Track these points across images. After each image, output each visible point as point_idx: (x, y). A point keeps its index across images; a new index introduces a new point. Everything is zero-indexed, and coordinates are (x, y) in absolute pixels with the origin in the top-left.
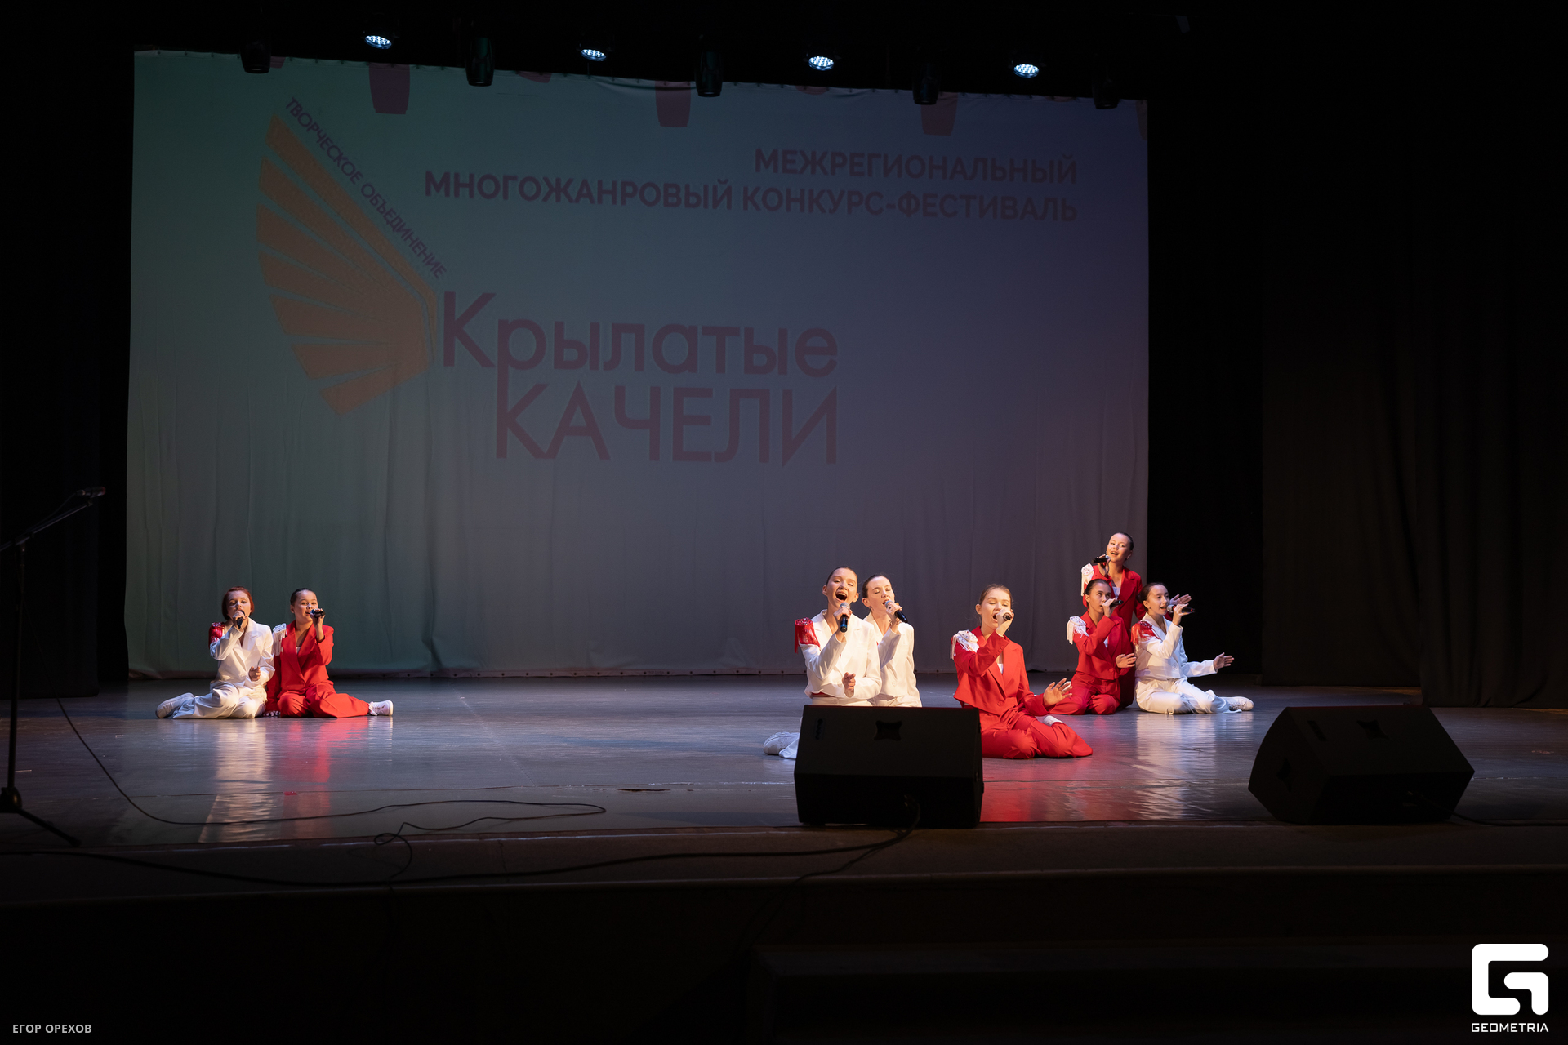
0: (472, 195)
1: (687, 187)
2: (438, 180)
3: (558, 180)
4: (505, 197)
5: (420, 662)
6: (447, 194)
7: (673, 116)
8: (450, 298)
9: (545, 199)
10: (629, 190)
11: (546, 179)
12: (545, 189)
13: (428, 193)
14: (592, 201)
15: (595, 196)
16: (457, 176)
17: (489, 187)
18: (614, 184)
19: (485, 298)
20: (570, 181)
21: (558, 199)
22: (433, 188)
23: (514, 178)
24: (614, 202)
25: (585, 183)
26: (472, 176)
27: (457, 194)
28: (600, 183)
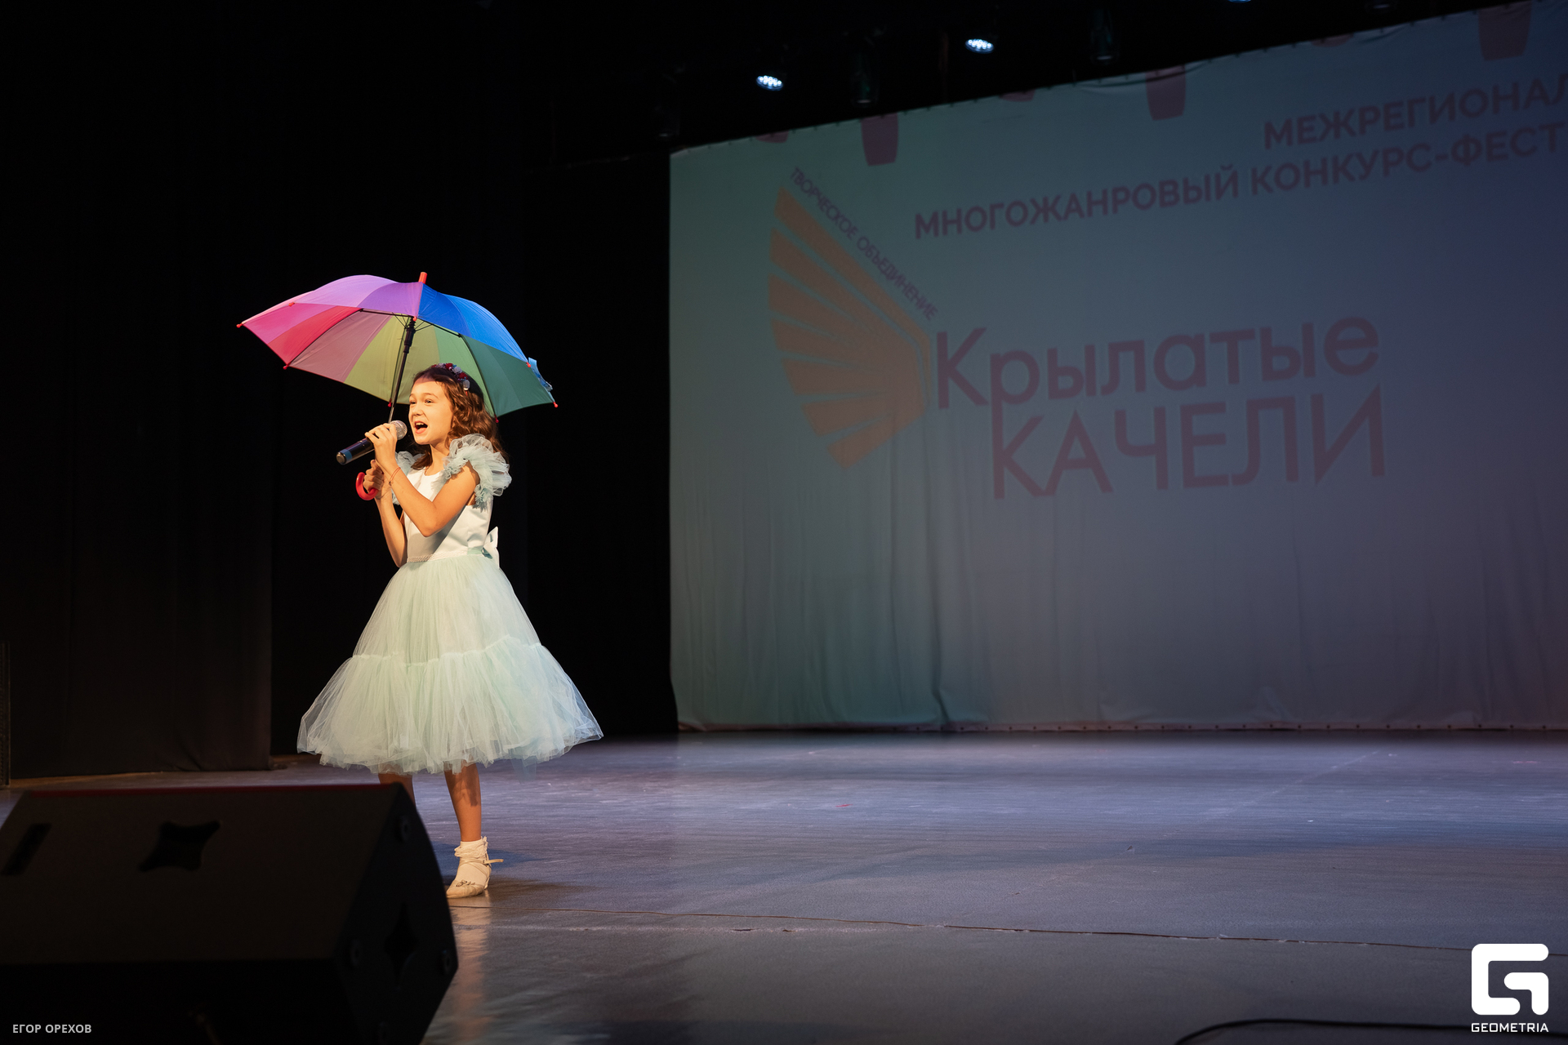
0: (960, 230)
1: (1186, 181)
2: (927, 219)
3: (1045, 200)
4: (993, 226)
5: (927, 716)
6: (936, 234)
7: (1166, 107)
8: (942, 338)
9: (1033, 221)
10: (1121, 196)
11: (1033, 202)
12: (1032, 210)
13: (918, 235)
14: (1082, 215)
15: (1085, 209)
16: (945, 214)
17: (976, 219)
18: (1105, 192)
19: (977, 333)
20: (1058, 198)
21: (1046, 219)
22: (922, 231)
23: (1001, 206)
24: (1105, 212)
25: (1073, 198)
26: (959, 212)
27: (945, 232)
28: (1089, 195)
